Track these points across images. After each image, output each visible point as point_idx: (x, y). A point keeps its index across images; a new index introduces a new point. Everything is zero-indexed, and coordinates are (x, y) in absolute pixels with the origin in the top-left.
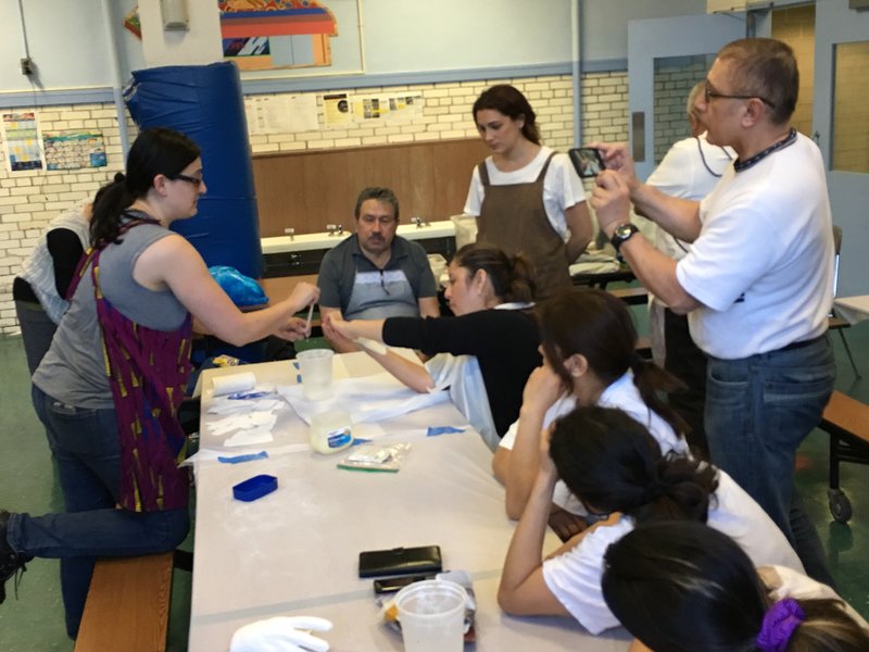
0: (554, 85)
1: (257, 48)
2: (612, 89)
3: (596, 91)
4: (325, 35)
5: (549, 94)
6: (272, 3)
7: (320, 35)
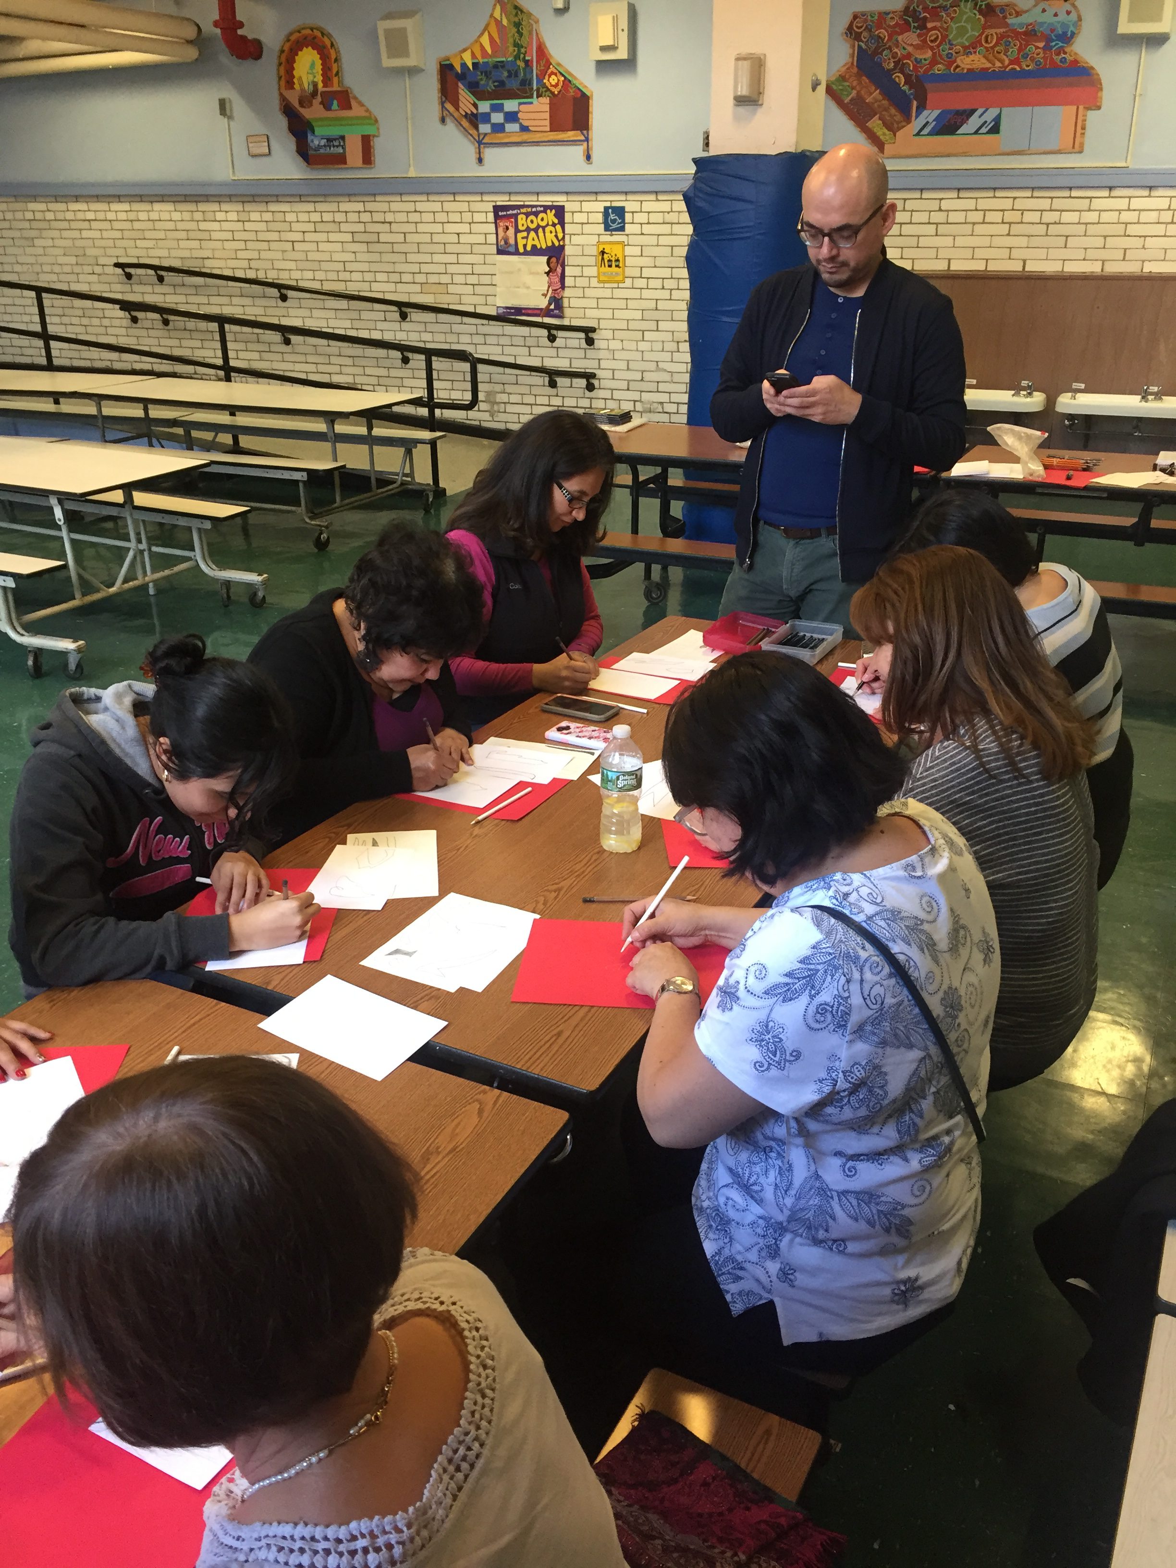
1: (986, 122)
4: (1081, 108)
6: (1016, 62)
7: (1075, 107)
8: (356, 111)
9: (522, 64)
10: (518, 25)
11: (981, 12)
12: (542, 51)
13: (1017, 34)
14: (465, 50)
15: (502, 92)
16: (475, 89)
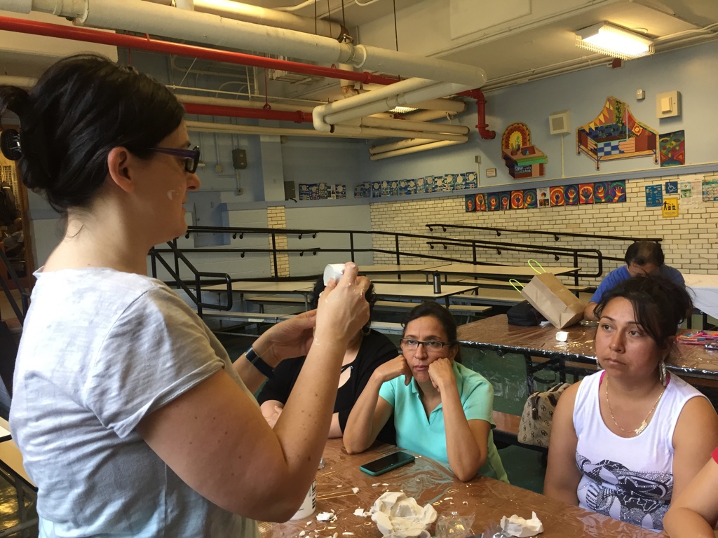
8: (537, 154)
9: (620, 125)
10: (618, 109)
12: (630, 118)
14: (591, 123)
15: (611, 137)
16: (597, 139)
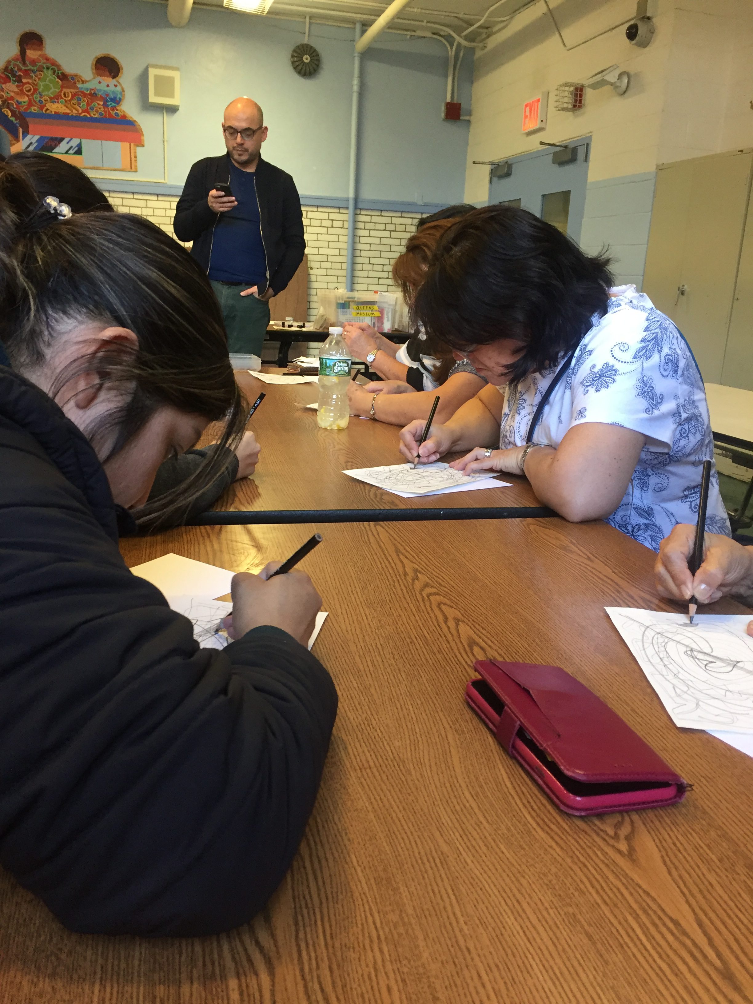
0: (332, 216)
1: (71, 147)
2: (382, 227)
3: (368, 226)
4: (132, 145)
5: (329, 223)
6: (86, 111)
7: (128, 144)
11: (58, 77)
13: (85, 95)
